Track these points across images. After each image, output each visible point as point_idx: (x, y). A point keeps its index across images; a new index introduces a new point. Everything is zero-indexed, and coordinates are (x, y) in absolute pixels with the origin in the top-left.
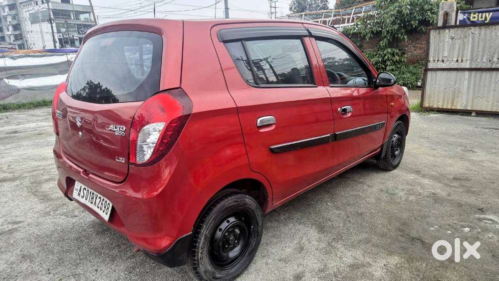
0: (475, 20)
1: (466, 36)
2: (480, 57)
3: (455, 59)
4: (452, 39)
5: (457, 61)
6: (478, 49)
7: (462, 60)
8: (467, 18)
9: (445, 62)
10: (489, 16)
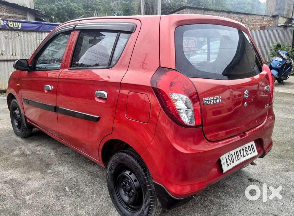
0: (12, 26)
1: (15, 37)
2: (27, 53)
3: (11, 53)
4: (6, 38)
5: (13, 54)
6: (25, 47)
7: (16, 54)
8: (6, 24)
9: (4, 55)
10: (20, 25)
